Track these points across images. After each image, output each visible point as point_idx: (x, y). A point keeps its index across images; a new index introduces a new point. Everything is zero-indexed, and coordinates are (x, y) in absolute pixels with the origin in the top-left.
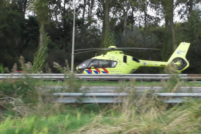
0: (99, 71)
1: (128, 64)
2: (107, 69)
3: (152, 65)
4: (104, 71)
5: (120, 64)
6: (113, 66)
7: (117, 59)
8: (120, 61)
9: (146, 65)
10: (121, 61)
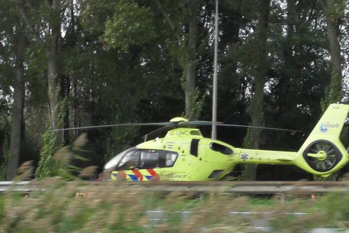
0: (141, 176)
1: (201, 160)
2: (157, 170)
3: (260, 159)
4: (149, 175)
5: (184, 160)
6: (168, 163)
7: (178, 148)
8: (183, 152)
9: (246, 160)
10: (185, 152)
